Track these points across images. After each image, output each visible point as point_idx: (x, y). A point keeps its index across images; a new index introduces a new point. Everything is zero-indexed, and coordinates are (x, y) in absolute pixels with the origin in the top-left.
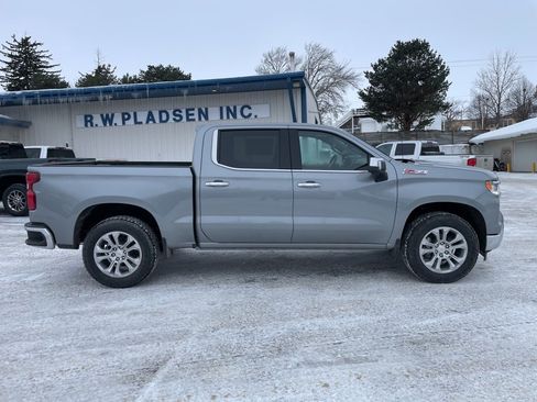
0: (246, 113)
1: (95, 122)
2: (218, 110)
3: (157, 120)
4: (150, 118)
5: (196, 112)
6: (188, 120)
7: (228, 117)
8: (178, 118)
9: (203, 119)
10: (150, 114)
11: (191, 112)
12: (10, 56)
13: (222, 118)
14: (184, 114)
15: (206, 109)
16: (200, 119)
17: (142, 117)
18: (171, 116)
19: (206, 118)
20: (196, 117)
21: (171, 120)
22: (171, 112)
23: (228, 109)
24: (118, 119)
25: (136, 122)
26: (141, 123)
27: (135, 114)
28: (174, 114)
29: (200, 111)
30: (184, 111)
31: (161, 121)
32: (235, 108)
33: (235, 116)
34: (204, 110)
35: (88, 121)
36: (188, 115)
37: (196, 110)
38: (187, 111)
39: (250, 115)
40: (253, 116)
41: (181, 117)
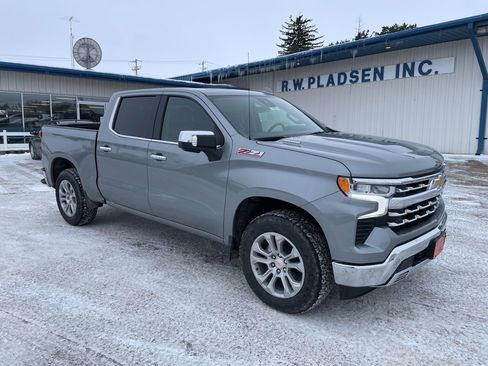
0: (425, 69)
1: (289, 87)
2: (394, 67)
3: (336, 82)
4: (331, 81)
5: (372, 72)
6: (363, 80)
7: (404, 76)
8: (354, 80)
9: (378, 79)
10: (331, 77)
11: (366, 73)
12: (288, 34)
13: (397, 76)
14: (360, 76)
15: (382, 68)
16: (375, 79)
17: (324, 80)
18: (349, 78)
19: (382, 78)
20: (371, 77)
21: (348, 82)
22: (348, 74)
23: (406, 66)
24: (305, 84)
25: (319, 86)
26: (323, 86)
27: (319, 78)
28: (352, 76)
29: (376, 70)
30: (360, 72)
31: (339, 83)
32: (413, 64)
33: (412, 74)
34: (380, 69)
35: (285, 86)
36: (364, 75)
37: (373, 70)
38: (364, 71)
39: (430, 71)
40: (432, 73)
41: (357, 78)
